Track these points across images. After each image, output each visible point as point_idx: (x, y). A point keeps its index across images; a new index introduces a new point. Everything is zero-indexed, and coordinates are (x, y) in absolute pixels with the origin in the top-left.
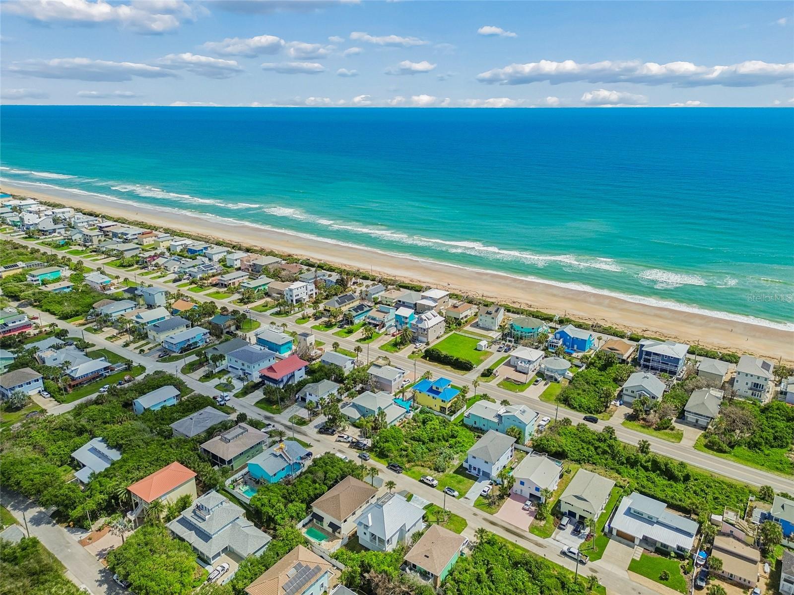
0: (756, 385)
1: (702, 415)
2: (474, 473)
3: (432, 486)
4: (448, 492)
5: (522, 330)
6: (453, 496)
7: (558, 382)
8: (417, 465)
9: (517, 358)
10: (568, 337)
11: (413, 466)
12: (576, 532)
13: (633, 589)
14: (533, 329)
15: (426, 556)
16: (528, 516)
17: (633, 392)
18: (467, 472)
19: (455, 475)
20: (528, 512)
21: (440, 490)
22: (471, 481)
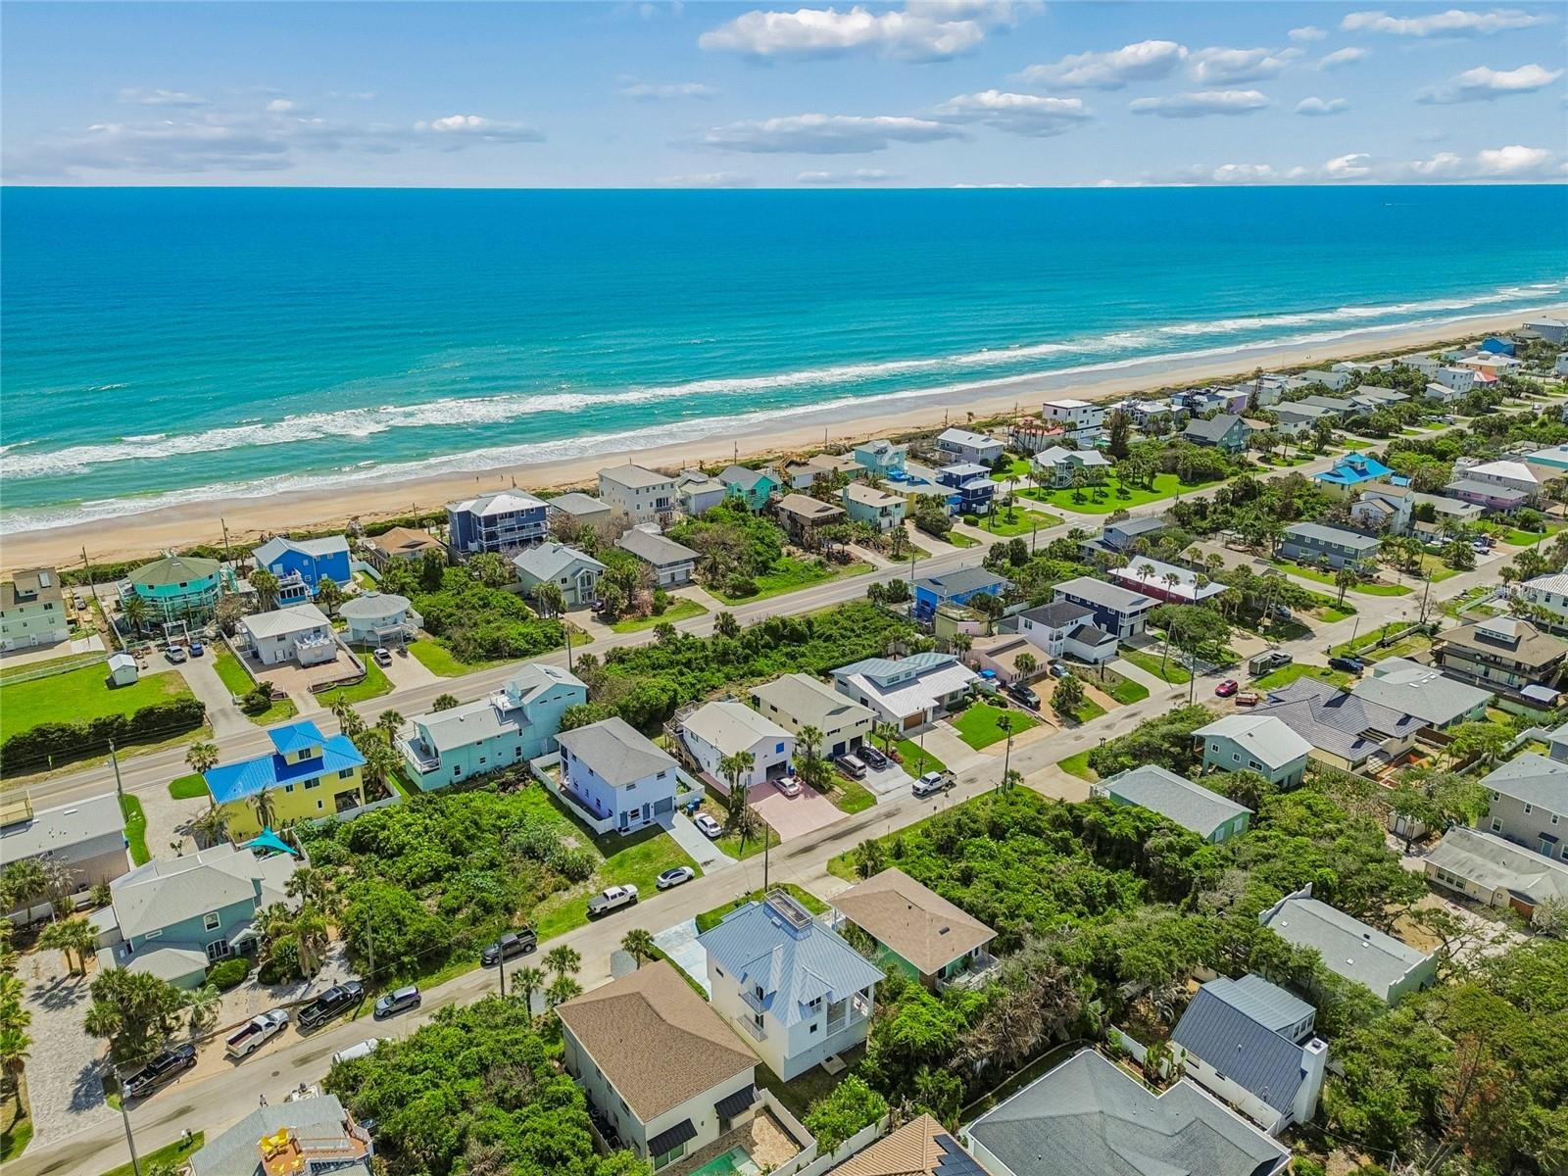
0: (660, 502)
1: (676, 563)
2: (635, 825)
3: (633, 901)
4: (675, 881)
5: (185, 590)
6: (690, 878)
7: (415, 640)
8: (532, 906)
9: (281, 638)
10: (306, 562)
11: (529, 914)
12: (879, 765)
13: (1020, 760)
14: (211, 577)
15: (942, 933)
16: (810, 800)
17: (564, 581)
18: (623, 834)
19: (617, 856)
20: (802, 796)
21: (652, 894)
22: (656, 838)
